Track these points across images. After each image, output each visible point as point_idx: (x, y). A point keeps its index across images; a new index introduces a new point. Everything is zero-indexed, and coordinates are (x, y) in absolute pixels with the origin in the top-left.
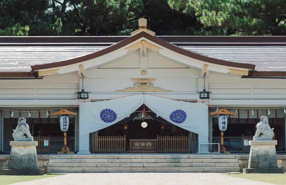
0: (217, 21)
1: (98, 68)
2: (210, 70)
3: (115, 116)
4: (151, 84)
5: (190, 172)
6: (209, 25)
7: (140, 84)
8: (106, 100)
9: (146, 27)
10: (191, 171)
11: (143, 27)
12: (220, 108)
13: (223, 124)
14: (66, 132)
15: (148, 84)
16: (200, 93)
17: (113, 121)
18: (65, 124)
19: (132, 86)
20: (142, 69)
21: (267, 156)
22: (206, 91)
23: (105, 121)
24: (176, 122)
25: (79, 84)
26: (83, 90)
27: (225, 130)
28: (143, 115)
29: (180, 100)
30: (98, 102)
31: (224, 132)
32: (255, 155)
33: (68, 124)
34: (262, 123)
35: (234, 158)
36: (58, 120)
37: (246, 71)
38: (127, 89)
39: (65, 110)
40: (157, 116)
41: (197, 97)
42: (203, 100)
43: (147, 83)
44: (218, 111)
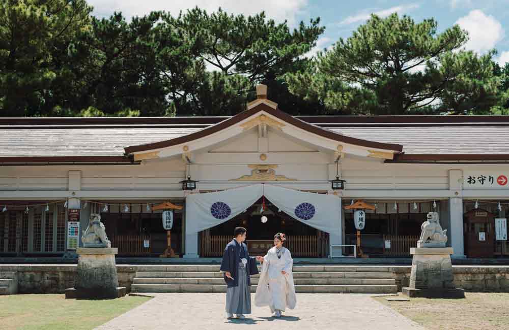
0: (343, 102)
1: (208, 152)
2: (345, 152)
3: (228, 211)
4: (272, 172)
5: (327, 292)
6: (335, 108)
7: (258, 172)
8: (218, 191)
9: (266, 97)
10: (329, 290)
11: (262, 97)
12: (356, 201)
13: (359, 220)
14: (170, 230)
15: (268, 172)
16: (333, 182)
17: (227, 217)
18: (168, 220)
19: (250, 174)
20: (261, 153)
21: (439, 272)
22: (340, 179)
23: (217, 217)
24: (302, 218)
25: (185, 171)
26: (189, 178)
27: (362, 228)
28: (262, 209)
29: (307, 191)
30: (208, 193)
31: (362, 231)
32: (422, 269)
33: (172, 220)
34: (430, 222)
35: (387, 270)
36: (160, 215)
37: (390, 154)
38: (242, 177)
39: (168, 203)
40: (280, 211)
41: (328, 187)
42: (336, 191)
43: (267, 170)
44: (353, 205)
